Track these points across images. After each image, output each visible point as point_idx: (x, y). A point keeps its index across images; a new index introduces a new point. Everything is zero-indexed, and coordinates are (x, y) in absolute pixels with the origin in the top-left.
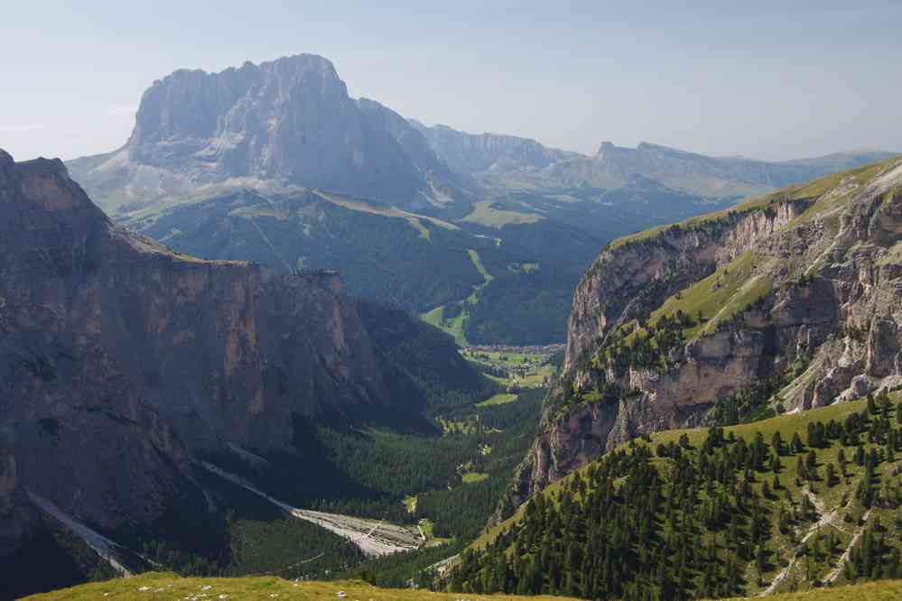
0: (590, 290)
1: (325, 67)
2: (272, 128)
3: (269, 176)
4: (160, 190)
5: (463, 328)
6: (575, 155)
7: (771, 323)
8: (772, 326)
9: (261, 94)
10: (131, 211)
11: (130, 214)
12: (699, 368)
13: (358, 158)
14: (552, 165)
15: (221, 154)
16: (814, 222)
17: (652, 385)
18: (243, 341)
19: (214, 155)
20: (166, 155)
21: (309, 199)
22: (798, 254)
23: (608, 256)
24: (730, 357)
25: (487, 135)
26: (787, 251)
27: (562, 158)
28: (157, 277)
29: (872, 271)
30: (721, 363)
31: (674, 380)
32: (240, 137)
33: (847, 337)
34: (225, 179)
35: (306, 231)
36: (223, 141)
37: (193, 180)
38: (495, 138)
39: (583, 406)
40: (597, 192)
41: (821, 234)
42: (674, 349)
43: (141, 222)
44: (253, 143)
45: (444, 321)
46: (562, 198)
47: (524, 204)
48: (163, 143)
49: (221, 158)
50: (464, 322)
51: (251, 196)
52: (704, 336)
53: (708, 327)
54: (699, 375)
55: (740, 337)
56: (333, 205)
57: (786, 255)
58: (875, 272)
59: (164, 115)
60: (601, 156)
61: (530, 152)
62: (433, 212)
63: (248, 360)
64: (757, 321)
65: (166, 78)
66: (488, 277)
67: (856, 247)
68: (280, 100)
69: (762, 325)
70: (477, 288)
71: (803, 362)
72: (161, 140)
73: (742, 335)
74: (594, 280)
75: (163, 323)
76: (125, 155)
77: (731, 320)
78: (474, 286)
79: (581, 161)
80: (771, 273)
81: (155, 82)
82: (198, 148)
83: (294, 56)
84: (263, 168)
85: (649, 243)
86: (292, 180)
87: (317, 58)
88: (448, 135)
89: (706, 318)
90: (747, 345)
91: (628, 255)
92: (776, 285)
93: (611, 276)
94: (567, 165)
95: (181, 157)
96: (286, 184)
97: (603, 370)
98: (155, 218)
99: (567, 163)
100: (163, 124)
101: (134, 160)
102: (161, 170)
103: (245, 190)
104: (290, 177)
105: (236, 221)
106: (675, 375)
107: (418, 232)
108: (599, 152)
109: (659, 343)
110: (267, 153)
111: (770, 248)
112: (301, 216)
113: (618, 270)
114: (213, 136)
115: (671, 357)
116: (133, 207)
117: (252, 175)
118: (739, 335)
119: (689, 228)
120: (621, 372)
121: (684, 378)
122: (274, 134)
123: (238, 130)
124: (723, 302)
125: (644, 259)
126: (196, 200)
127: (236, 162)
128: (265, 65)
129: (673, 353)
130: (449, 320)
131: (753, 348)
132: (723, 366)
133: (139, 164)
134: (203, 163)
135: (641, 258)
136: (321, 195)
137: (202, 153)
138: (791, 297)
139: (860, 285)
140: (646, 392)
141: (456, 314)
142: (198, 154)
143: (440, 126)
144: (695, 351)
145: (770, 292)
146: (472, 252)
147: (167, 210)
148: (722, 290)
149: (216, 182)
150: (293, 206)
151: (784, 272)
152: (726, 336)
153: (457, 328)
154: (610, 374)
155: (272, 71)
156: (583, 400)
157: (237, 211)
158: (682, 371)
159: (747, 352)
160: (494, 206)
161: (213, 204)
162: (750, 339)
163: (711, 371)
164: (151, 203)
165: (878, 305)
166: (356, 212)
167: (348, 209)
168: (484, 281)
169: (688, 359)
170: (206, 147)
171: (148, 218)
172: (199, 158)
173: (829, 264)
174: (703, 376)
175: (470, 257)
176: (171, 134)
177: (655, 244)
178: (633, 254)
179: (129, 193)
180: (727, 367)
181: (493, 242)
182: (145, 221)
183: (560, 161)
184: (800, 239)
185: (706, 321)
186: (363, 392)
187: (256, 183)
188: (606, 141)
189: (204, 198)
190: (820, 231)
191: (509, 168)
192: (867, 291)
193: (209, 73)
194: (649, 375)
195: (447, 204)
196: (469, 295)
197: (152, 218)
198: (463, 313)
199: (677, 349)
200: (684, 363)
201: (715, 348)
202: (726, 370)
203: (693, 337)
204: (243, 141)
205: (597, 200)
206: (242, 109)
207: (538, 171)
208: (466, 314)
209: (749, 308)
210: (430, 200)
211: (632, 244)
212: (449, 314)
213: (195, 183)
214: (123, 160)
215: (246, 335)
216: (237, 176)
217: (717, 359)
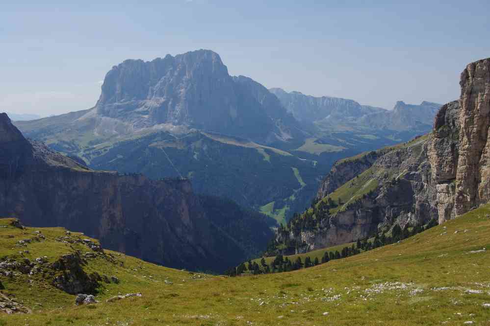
0: (323, 190)
1: (214, 57)
2: (182, 94)
3: (179, 124)
4: (114, 132)
5: (285, 215)
6: (380, 109)
7: (377, 205)
8: (377, 207)
9: (176, 74)
10: (96, 144)
11: (95, 146)
12: (337, 230)
13: (233, 113)
14: (365, 115)
15: (151, 110)
16: (407, 148)
17: (313, 240)
18: (112, 217)
19: (147, 111)
20: (120, 110)
21: (198, 136)
22: (396, 166)
23: (334, 170)
24: (354, 224)
25: (324, 98)
26: (389, 165)
27: (372, 111)
28: (60, 180)
29: (427, 176)
30: (350, 227)
31: (323, 237)
32: (162, 100)
33: (410, 213)
34: (153, 125)
35: (195, 157)
36: (152, 103)
37: (134, 126)
38: (329, 99)
39: (276, 252)
40: (392, 132)
41: (410, 155)
42: (324, 219)
43: (100, 151)
44: (170, 103)
45: (274, 211)
46: (367, 136)
47: (340, 140)
48: (117, 104)
49: (151, 113)
50: (286, 212)
51: (165, 135)
52: (340, 213)
53: (343, 208)
54: (337, 235)
55: (359, 213)
56: (212, 141)
57: (389, 167)
58: (429, 176)
59: (118, 86)
60: (396, 111)
61: (352, 108)
62: (277, 145)
63: (115, 228)
64: (368, 204)
65: (120, 65)
66: (303, 184)
67: (424, 163)
68: (187, 77)
69: (372, 206)
70: (296, 191)
71: (388, 227)
72: (116, 102)
73: (360, 212)
74: (326, 183)
75: (63, 206)
76: (95, 111)
77: (355, 204)
78: (294, 190)
79: (383, 113)
80: (378, 178)
81: (114, 67)
82: (137, 107)
83: (196, 51)
84: (176, 118)
85: (357, 161)
86: (193, 125)
87: (209, 52)
88: (299, 98)
89: (343, 202)
90: (363, 218)
91: (346, 169)
92: (381, 184)
93: (335, 182)
94: (375, 115)
95: (126, 112)
96: (189, 128)
97: (288, 232)
98: (108, 149)
99: (373, 114)
100: (117, 92)
101: (99, 114)
102: (116, 120)
103: (162, 132)
104: (192, 124)
105: (152, 150)
106: (324, 235)
107: (263, 157)
108: (395, 108)
109: (317, 216)
110: (178, 109)
111: (381, 163)
112: (193, 147)
113: (339, 177)
114: (146, 99)
115: (322, 225)
116: (97, 142)
117: (170, 122)
118: (359, 212)
119: (381, 153)
120: (297, 234)
121: (329, 236)
122: (183, 98)
123: (161, 95)
124: (353, 194)
125: (355, 171)
126: (134, 138)
127: (160, 115)
128: (179, 56)
129: (323, 222)
130: (277, 210)
131: (366, 219)
132: (350, 230)
133: (103, 116)
134: (141, 115)
135: (353, 171)
136: (205, 134)
137: (140, 109)
138: (387, 191)
139: (422, 184)
140: (309, 245)
141: (281, 207)
142: (138, 110)
143: (294, 92)
144: (335, 221)
145: (376, 188)
146: (294, 169)
147: (116, 144)
148: (354, 187)
149: (147, 127)
150: (188, 141)
151: (386, 177)
152: (352, 212)
153: (282, 215)
154: (292, 234)
155: (182, 59)
156: (276, 249)
157: (154, 144)
158: (327, 233)
159: (364, 222)
160: (317, 141)
161: (142, 140)
162: (364, 214)
163: (344, 232)
164: (108, 140)
165: (429, 195)
166: (226, 145)
167: (221, 143)
168: (300, 186)
169: (331, 225)
170: (142, 106)
171: (105, 149)
172: (139, 113)
173: (409, 172)
174: (339, 235)
175: (293, 172)
176: (122, 99)
177: (361, 162)
178: (348, 168)
179: (96, 134)
180: (352, 231)
181: (311, 163)
182: (102, 150)
183: (371, 113)
184: (397, 158)
185: (343, 204)
186: (200, 250)
187: (171, 127)
188: (400, 101)
189: (140, 136)
190: (409, 154)
191: (337, 117)
192: (425, 187)
193: (145, 61)
194: (310, 234)
195: (289, 140)
196: (290, 195)
197: (106, 148)
198: (286, 206)
199: (325, 220)
200: (329, 228)
201: (345, 219)
202: (352, 232)
203: (334, 213)
204: (164, 103)
205: (391, 138)
206: (164, 83)
207: (355, 120)
208: (287, 207)
209: (364, 197)
210: (278, 137)
211: (348, 162)
212: (278, 207)
213: (135, 127)
214: (93, 114)
215: (114, 214)
216: (160, 124)
217: (347, 226)
